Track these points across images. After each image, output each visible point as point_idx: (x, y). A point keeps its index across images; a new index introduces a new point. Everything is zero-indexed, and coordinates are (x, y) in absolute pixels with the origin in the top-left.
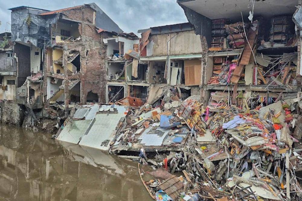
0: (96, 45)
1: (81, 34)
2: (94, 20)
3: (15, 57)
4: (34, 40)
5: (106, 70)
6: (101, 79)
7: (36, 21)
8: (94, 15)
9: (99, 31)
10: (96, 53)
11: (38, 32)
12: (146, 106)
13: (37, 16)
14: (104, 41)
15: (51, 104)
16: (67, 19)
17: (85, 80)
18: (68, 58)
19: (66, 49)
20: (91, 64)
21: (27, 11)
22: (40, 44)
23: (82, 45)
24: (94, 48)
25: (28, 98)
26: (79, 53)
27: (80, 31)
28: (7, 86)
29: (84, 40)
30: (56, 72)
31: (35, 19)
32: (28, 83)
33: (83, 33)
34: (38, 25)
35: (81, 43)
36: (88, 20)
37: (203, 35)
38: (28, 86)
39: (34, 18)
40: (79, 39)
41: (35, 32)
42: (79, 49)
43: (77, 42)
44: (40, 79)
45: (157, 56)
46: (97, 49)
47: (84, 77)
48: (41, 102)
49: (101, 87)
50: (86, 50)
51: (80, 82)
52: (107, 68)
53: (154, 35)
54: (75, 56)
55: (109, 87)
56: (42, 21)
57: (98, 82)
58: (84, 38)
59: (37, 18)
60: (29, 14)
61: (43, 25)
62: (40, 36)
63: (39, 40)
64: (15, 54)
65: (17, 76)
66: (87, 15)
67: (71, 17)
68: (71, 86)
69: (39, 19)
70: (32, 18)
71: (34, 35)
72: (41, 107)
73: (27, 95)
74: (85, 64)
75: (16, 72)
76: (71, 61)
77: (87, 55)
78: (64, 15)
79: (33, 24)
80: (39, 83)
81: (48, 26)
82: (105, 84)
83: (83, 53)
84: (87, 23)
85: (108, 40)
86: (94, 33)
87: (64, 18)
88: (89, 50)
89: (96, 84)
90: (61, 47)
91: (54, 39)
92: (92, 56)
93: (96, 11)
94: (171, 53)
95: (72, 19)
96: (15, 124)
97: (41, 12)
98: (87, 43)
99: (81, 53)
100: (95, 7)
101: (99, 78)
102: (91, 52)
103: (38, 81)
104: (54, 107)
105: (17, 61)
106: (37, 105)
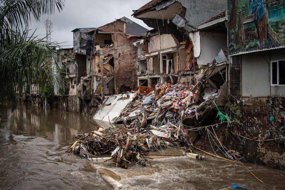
0: (127, 48)
1: (113, 41)
2: (125, 29)
3: (76, 63)
4: (84, 50)
5: (137, 67)
6: (133, 75)
7: (85, 37)
8: (125, 26)
9: (128, 37)
10: (127, 55)
11: (87, 44)
12: (152, 93)
13: (85, 33)
14: (134, 44)
15: (96, 96)
16: (102, 33)
17: (118, 76)
18: (103, 60)
19: (102, 54)
20: (123, 64)
21: (79, 31)
22: (88, 52)
23: (114, 49)
24: (125, 51)
25: (82, 92)
26: (113, 56)
27: (113, 40)
28: (74, 85)
29: (116, 46)
30: (98, 71)
31: (85, 36)
32: (82, 81)
33: (115, 41)
34: (86, 40)
35: (113, 48)
36: (119, 31)
37: (172, 34)
38: (82, 83)
39: (83, 35)
40: (111, 46)
41: (85, 45)
42: (113, 53)
43: (110, 48)
44: (89, 78)
45: (154, 52)
46: (128, 51)
47: (117, 74)
48: (90, 95)
49: (133, 81)
50: (118, 53)
51: (114, 78)
52: (138, 65)
53: (152, 36)
54: (110, 58)
55: (140, 81)
56: (89, 36)
57: (130, 77)
58: (116, 44)
59: (85, 35)
60: (80, 33)
61: (90, 39)
62: (88, 47)
63: (87, 50)
64: (76, 61)
65: (77, 77)
66: (118, 26)
67: (105, 31)
68: (106, 82)
69: (87, 35)
70: (82, 36)
71: (83, 47)
72: (89, 98)
73: (81, 90)
74: (118, 64)
75: (77, 74)
76: (107, 62)
77: (119, 57)
78: (100, 30)
79: (83, 39)
80: (88, 81)
81: (93, 39)
82: (137, 78)
83: (116, 56)
84: (119, 32)
85: (137, 43)
86: (125, 39)
87: (99, 32)
88: (121, 52)
89: (129, 79)
90: (99, 53)
91: (95, 48)
92: (124, 57)
93: (126, 23)
94: (162, 49)
95: (106, 32)
96: (78, 112)
97: (89, 30)
98: (119, 48)
99: (114, 55)
100: (125, 20)
101: (131, 74)
102: (122, 55)
103: (87, 79)
104: (97, 98)
105: (77, 66)
106: (86, 97)
